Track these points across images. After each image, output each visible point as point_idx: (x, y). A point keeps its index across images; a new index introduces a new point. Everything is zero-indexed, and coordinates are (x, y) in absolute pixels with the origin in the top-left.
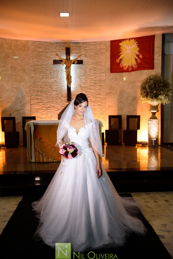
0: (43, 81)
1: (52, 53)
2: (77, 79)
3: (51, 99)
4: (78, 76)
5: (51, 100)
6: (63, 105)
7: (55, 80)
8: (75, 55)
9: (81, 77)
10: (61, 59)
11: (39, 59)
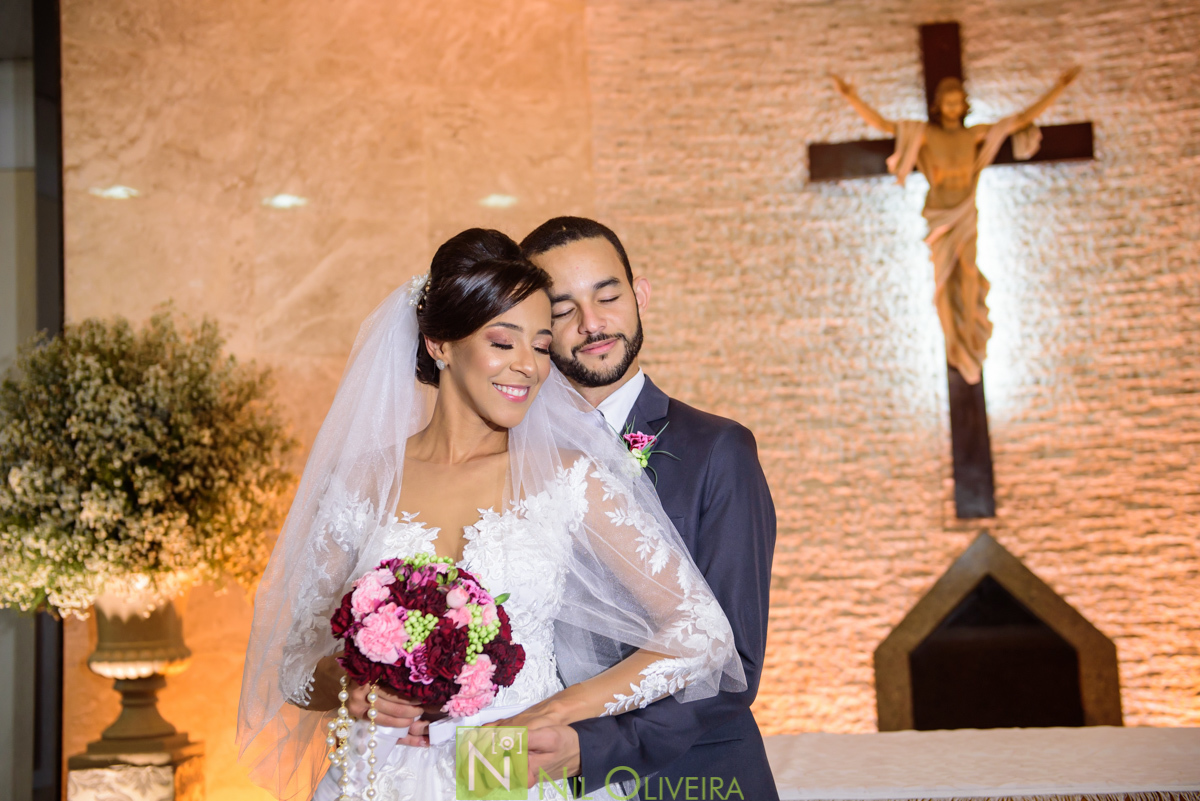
0: (717, 343)
1: (794, 93)
2: (1037, 307)
3: (794, 506)
4: (1047, 277)
5: (798, 514)
6: (909, 554)
7: (823, 322)
8: (1016, 82)
9: (1075, 281)
10: (883, 123)
11: (682, 147)
